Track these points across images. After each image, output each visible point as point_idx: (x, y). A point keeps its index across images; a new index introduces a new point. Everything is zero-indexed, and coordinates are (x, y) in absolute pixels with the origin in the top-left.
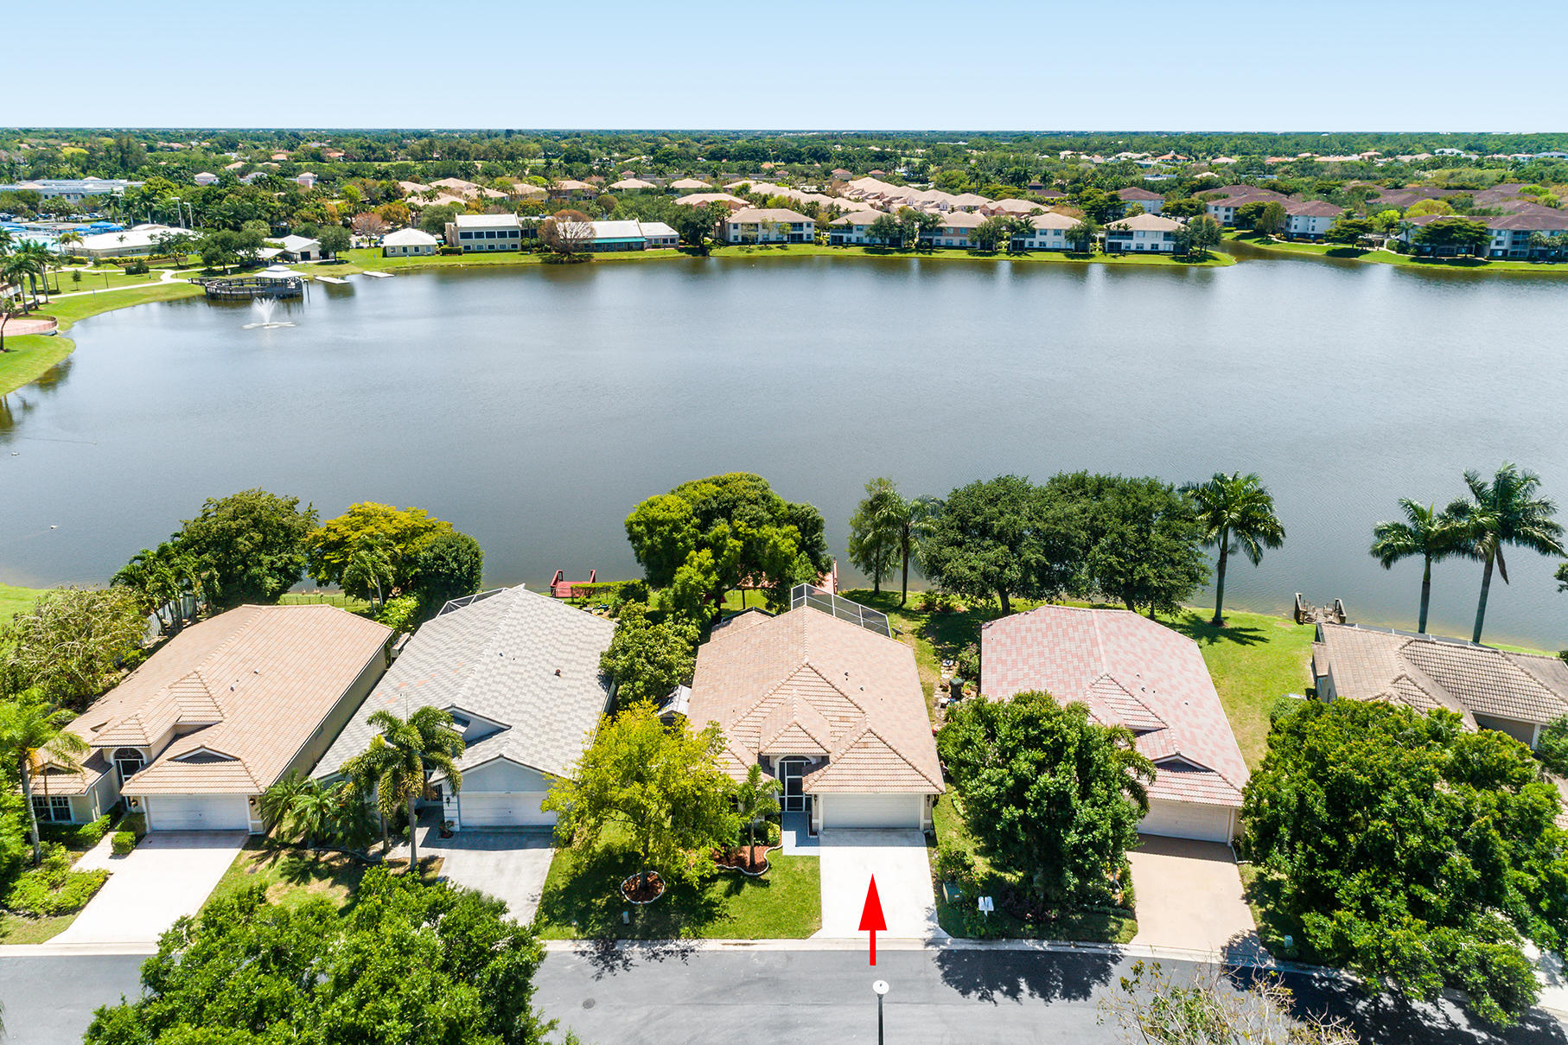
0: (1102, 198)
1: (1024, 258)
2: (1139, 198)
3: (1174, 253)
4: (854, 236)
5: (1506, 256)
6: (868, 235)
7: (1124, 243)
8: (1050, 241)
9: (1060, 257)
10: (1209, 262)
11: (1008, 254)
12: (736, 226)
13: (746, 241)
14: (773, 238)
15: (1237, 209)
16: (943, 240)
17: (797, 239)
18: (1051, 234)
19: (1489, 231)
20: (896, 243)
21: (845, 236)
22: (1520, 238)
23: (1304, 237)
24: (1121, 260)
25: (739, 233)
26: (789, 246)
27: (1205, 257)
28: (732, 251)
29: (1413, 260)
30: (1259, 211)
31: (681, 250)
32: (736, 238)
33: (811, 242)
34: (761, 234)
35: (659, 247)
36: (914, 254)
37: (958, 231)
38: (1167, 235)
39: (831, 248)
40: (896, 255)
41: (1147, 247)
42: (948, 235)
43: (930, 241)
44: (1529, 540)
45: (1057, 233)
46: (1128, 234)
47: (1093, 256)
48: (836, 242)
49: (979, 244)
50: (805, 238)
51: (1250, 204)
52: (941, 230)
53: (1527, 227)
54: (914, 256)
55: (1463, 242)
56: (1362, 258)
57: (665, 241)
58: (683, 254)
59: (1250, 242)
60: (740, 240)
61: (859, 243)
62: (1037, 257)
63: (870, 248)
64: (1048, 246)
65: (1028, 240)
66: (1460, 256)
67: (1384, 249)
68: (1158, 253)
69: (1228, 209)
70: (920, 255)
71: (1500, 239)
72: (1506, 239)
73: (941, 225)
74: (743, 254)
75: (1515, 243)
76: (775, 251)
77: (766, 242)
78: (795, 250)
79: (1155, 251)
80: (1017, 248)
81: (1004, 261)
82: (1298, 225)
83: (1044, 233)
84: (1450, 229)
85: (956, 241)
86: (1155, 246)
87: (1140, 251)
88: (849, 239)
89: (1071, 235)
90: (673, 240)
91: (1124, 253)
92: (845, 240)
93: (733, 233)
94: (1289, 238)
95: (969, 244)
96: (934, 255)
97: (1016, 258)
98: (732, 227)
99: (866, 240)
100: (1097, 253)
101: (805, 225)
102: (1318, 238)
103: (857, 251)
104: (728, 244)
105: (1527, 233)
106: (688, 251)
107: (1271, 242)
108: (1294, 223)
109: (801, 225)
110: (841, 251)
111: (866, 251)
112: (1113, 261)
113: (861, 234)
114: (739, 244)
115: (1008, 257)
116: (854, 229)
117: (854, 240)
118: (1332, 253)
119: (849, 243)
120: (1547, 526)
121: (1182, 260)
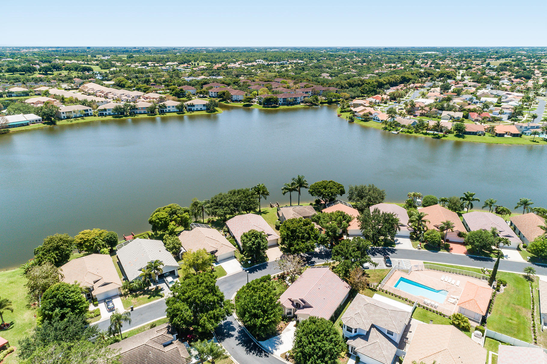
0: (178, 90)
1: (165, 115)
2: (189, 89)
3: (207, 110)
4: (107, 112)
5: (283, 105)
6: (113, 112)
7: (193, 108)
8: (172, 109)
9: (175, 114)
10: (216, 112)
11: (160, 114)
12: (63, 113)
13: (68, 118)
14: (78, 115)
15: (217, 93)
16: (138, 111)
17: (87, 115)
18: (171, 107)
19: (278, 99)
20: (122, 113)
21: (104, 113)
22: (285, 99)
23: (236, 101)
24: (193, 114)
25: (65, 115)
26: (85, 118)
27: (215, 111)
28: (64, 122)
29: (263, 107)
30: (224, 93)
31: (44, 124)
32: (64, 117)
33: (92, 116)
34: (73, 115)
35: (35, 123)
36: (129, 117)
37: (142, 108)
38: (204, 105)
39: (100, 117)
40: (124, 118)
41: (199, 109)
42: (139, 110)
43: (134, 112)
45: (173, 107)
46: (193, 106)
47: (185, 113)
48: (101, 115)
49: (150, 112)
50: (90, 114)
51: (221, 91)
52: (137, 108)
53: (286, 97)
54: (130, 118)
55: (273, 102)
56: (252, 107)
57: (36, 121)
58: (46, 125)
59: (223, 103)
60: (66, 117)
61: (110, 115)
62: (168, 115)
63: (114, 116)
64: (171, 111)
65: (165, 109)
66: (273, 105)
67: (256, 103)
68: (202, 110)
69: (215, 93)
70: (131, 117)
71: (281, 101)
72: (282, 100)
73: (137, 107)
74: (69, 123)
75: (284, 101)
76: (80, 121)
77: (76, 117)
78: (88, 119)
80: (162, 112)
81: (158, 117)
82: (234, 98)
83: (169, 107)
84: (270, 99)
85: (142, 112)
87: (197, 110)
88: (106, 114)
89: (177, 107)
90: (39, 120)
91: (193, 111)
92: (104, 114)
93: (62, 115)
94: (233, 101)
95: (147, 112)
96: (136, 117)
97: (162, 116)
98: (62, 113)
99: (112, 114)
100: (185, 112)
101: (89, 110)
102: (240, 101)
103: (110, 118)
104: (62, 119)
105: (286, 99)
106: (48, 124)
107: (228, 103)
108: (233, 97)
109: (87, 110)
110: (104, 118)
111: (113, 117)
112: (190, 114)
113: (110, 112)
114: (66, 119)
115: (160, 116)
116: (107, 110)
117: (108, 114)
118: (245, 106)
119: (106, 115)
120: (306, 184)
121: (209, 112)
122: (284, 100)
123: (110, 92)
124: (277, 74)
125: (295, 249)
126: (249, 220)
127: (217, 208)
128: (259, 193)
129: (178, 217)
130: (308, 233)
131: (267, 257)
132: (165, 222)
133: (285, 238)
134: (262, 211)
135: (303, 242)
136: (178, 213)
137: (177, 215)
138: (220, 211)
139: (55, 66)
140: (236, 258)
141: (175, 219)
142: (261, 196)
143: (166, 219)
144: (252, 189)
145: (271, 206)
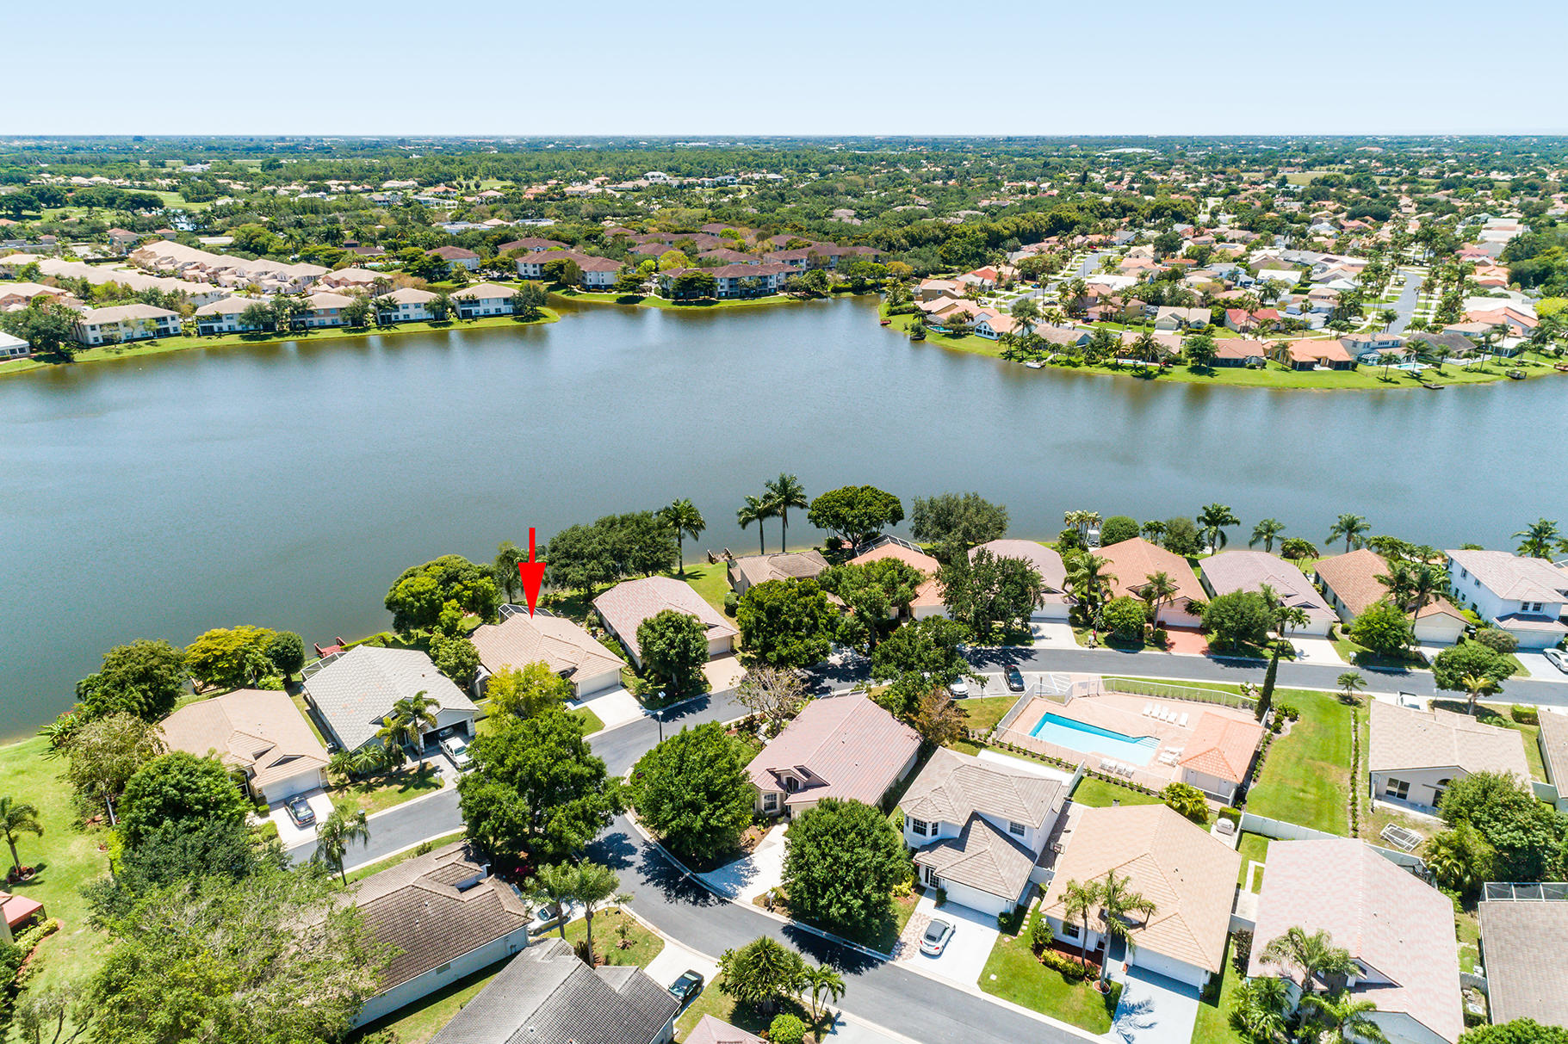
0: (427, 259)
1: (393, 331)
2: (458, 257)
3: (514, 314)
4: (225, 325)
5: (728, 296)
6: (241, 323)
7: (474, 309)
8: (413, 313)
9: (424, 327)
10: (542, 320)
11: (379, 328)
12: (93, 328)
13: (108, 341)
14: (137, 335)
15: (542, 265)
16: (316, 321)
17: (165, 333)
18: (412, 308)
19: (714, 280)
20: (269, 327)
21: (216, 326)
22: (733, 281)
23: (597, 288)
24: (474, 325)
25: (98, 333)
26: (159, 341)
27: (538, 316)
28: (97, 354)
29: (674, 303)
30: (561, 267)
31: (37, 359)
32: (96, 339)
33: (179, 335)
34: (122, 333)
35: (8, 359)
36: (290, 338)
37: (328, 312)
38: (506, 300)
39: (204, 339)
40: (275, 339)
41: (493, 312)
42: (319, 316)
43: (303, 322)
44: (796, 504)
45: (417, 306)
46: (476, 302)
47: (451, 323)
48: (208, 332)
49: (350, 322)
50: (172, 332)
51: (553, 260)
52: (312, 312)
53: (736, 276)
54: (291, 342)
55: (701, 289)
56: (641, 304)
57: (13, 351)
58: (42, 363)
59: (559, 294)
60: (101, 341)
61: (232, 332)
62: (404, 329)
63: (245, 334)
64: (412, 318)
65: (393, 314)
66: (701, 298)
67: (653, 294)
68: (501, 315)
69: (534, 266)
70: (295, 338)
71: (722, 285)
72: (725, 283)
73: (312, 308)
74: (113, 356)
75: (731, 286)
76: (145, 349)
77: (131, 340)
78: (167, 345)
79: (499, 314)
80: (385, 322)
81: (374, 335)
82: (592, 279)
83: (406, 307)
84: (692, 280)
85: (328, 321)
86: (498, 310)
87: (487, 315)
88: (220, 328)
89: (429, 307)
90: (22, 350)
91: (475, 318)
92: (216, 330)
93: (91, 335)
94: (588, 289)
95: (341, 322)
96: (310, 336)
97: (386, 332)
98: (89, 329)
99: (239, 328)
100: (453, 319)
101: (169, 319)
102: (608, 288)
103: (234, 340)
104: (89, 346)
105: (736, 279)
106: (48, 359)
107: (575, 294)
108: (589, 277)
109: (164, 319)
110: (215, 342)
111: (243, 338)
112: (468, 326)
113: (231, 323)
114: (101, 345)
115: (379, 332)
116: (224, 318)
117: (225, 328)
118: (621, 301)
119: (221, 333)
120: (802, 497)
121: (521, 320)
122: (733, 283)
123: (226, 269)
124: (710, 212)
125: (779, 655)
126: (654, 592)
127: (567, 565)
128: (677, 524)
129: (466, 588)
130: (812, 615)
131: (706, 681)
132: (431, 602)
133: (751, 629)
134: (686, 573)
135: (798, 637)
136: (465, 579)
137: (460, 583)
138: (576, 572)
139: (44, 194)
140: (624, 686)
141: (457, 593)
142: (683, 531)
143: (433, 594)
144: (658, 514)
145: (711, 560)
